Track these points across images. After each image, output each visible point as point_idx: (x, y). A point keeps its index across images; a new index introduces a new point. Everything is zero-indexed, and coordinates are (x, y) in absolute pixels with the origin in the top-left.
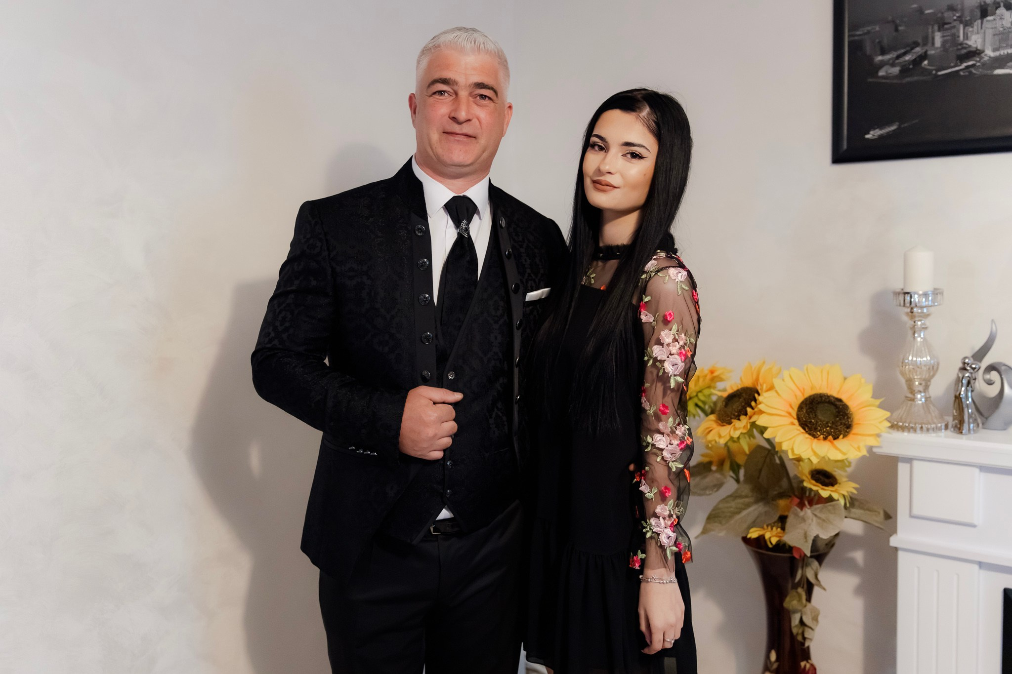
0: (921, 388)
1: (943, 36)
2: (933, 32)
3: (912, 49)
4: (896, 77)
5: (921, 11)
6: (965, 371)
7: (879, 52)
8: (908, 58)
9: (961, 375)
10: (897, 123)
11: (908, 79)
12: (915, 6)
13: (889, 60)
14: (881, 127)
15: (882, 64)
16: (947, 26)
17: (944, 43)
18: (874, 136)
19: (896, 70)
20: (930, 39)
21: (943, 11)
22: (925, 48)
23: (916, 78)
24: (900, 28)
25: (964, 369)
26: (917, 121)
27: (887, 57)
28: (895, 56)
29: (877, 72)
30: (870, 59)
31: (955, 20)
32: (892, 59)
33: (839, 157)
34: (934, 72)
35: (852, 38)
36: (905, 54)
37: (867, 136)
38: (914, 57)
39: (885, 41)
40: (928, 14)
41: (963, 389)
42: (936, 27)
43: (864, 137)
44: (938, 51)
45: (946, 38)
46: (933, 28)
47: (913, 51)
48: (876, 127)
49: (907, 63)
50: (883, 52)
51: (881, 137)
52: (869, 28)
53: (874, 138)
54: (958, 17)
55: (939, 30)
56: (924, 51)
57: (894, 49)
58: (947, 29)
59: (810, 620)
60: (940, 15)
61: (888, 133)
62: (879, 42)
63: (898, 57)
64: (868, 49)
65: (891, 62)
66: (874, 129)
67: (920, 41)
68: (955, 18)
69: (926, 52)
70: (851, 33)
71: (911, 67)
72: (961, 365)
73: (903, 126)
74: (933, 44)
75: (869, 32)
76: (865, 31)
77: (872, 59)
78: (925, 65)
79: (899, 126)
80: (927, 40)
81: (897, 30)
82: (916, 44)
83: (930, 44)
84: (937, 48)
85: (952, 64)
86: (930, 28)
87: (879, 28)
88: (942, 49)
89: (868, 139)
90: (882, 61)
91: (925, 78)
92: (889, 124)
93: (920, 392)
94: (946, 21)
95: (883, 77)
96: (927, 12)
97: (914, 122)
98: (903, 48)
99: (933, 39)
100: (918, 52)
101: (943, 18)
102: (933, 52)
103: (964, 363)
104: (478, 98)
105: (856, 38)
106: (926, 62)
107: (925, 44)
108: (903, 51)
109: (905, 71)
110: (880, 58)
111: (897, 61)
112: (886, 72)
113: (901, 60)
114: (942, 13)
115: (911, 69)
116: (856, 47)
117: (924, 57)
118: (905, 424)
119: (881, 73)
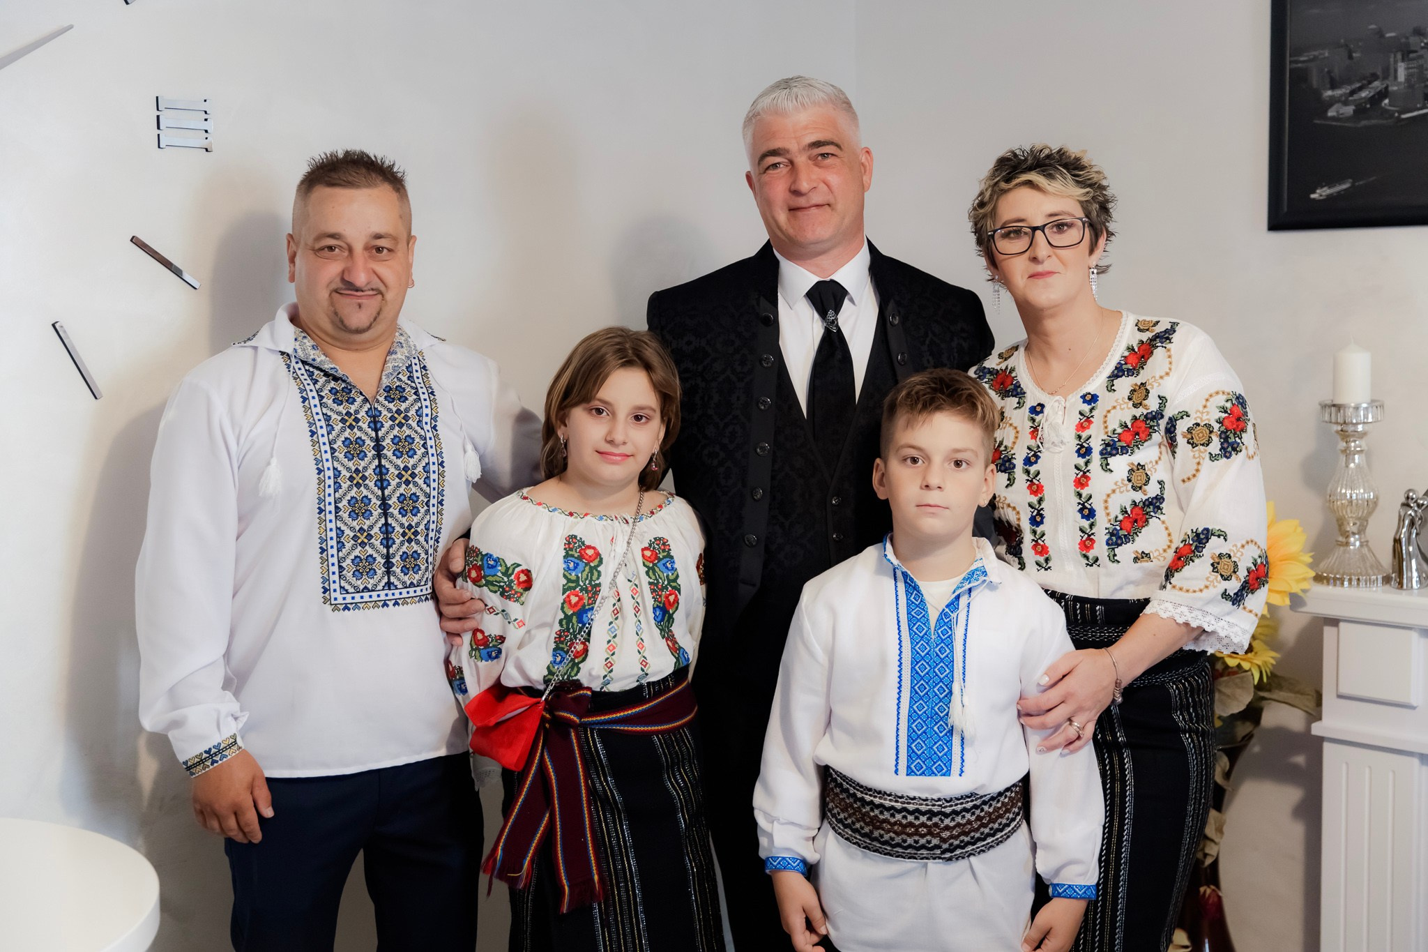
0: (1355, 529)
1: (1407, 69)
2: (1396, 62)
3: (1370, 83)
4: (1348, 119)
5: (1380, 34)
6: (1408, 508)
7: (1328, 86)
8: (1364, 94)
9: (1402, 514)
10: (1351, 180)
11: (1364, 123)
12: (1373, 26)
13: (1341, 96)
14: (1330, 184)
15: (1332, 102)
16: (1412, 55)
17: (1409, 77)
18: (1321, 196)
19: (1349, 110)
20: (1392, 71)
21: (1408, 35)
22: (1387, 82)
23: (1374, 122)
24: (1354, 55)
25: (1406, 505)
26: (1374, 178)
27: (1338, 92)
28: (1348, 91)
29: (1326, 111)
30: (1317, 94)
31: (1422, 48)
32: (1345, 94)
33: (1278, 222)
34: (1396, 115)
35: (1294, 66)
36: (1361, 89)
37: (1313, 196)
38: (1372, 94)
39: (1336, 73)
40: (1391, 37)
41: (1404, 530)
42: (1399, 56)
43: (1309, 198)
44: (1402, 87)
45: (1410, 71)
46: (1395, 57)
47: (1370, 86)
48: (1324, 184)
49: (1363, 101)
50: (1333, 86)
51: (1330, 197)
52: (1316, 53)
53: (1322, 198)
54: (1425, 44)
55: (1403, 60)
56: (1385, 86)
57: (1349, 82)
58: (1413, 59)
59: (1214, 832)
60: (1403, 40)
61: (1339, 192)
62: (1329, 72)
63: (1353, 93)
64: (1315, 82)
65: (1343, 98)
66: (1322, 187)
67: (1379, 73)
68: (1423, 44)
69: (1387, 88)
70: (1292, 59)
71: (1368, 106)
72: (1403, 500)
73: (1357, 184)
74: (1396, 77)
75: (1315, 59)
76: (1312, 57)
77: (1321, 95)
78: (1385, 104)
79: (1353, 185)
80: (1389, 73)
81: (1350, 57)
82: (1374, 77)
83: (1391, 78)
84: (1401, 83)
85: (1418, 106)
86: (1392, 56)
87: (1329, 53)
88: (1406, 85)
89: (1314, 199)
90: (1331, 97)
91: (1385, 122)
92: (1340, 180)
93: (1354, 534)
94: (1412, 48)
95: (1333, 118)
96: (1388, 35)
97: (1371, 179)
98: (1359, 81)
99: (1396, 71)
100: (1378, 87)
101: (1407, 45)
102: (1395, 88)
103: (1408, 498)
104: (820, 158)
105: (1300, 65)
106: (1387, 101)
107: (1385, 77)
108: (1358, 85)
109: (1360, 111)
110: (1329, 93)
111: (1351, 98)
112: (1337, 112)
113: (1356, 97)
114: (1407, 38)
115: (1369, 108)
116: (1300, 77)
117: (1384, 94)
118: (1330, 575)
119: (1331, 113)
